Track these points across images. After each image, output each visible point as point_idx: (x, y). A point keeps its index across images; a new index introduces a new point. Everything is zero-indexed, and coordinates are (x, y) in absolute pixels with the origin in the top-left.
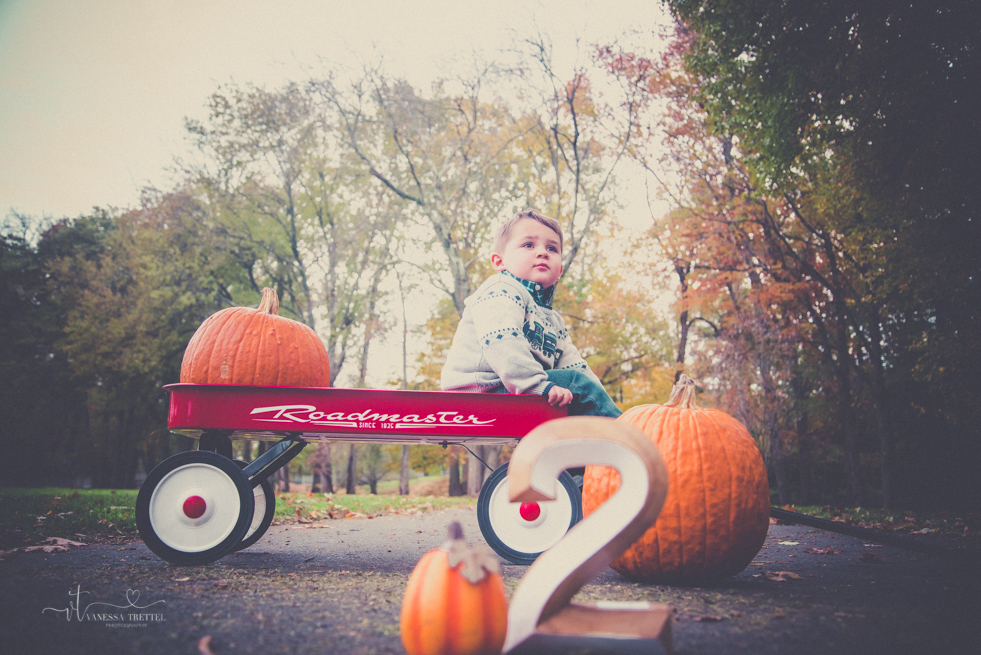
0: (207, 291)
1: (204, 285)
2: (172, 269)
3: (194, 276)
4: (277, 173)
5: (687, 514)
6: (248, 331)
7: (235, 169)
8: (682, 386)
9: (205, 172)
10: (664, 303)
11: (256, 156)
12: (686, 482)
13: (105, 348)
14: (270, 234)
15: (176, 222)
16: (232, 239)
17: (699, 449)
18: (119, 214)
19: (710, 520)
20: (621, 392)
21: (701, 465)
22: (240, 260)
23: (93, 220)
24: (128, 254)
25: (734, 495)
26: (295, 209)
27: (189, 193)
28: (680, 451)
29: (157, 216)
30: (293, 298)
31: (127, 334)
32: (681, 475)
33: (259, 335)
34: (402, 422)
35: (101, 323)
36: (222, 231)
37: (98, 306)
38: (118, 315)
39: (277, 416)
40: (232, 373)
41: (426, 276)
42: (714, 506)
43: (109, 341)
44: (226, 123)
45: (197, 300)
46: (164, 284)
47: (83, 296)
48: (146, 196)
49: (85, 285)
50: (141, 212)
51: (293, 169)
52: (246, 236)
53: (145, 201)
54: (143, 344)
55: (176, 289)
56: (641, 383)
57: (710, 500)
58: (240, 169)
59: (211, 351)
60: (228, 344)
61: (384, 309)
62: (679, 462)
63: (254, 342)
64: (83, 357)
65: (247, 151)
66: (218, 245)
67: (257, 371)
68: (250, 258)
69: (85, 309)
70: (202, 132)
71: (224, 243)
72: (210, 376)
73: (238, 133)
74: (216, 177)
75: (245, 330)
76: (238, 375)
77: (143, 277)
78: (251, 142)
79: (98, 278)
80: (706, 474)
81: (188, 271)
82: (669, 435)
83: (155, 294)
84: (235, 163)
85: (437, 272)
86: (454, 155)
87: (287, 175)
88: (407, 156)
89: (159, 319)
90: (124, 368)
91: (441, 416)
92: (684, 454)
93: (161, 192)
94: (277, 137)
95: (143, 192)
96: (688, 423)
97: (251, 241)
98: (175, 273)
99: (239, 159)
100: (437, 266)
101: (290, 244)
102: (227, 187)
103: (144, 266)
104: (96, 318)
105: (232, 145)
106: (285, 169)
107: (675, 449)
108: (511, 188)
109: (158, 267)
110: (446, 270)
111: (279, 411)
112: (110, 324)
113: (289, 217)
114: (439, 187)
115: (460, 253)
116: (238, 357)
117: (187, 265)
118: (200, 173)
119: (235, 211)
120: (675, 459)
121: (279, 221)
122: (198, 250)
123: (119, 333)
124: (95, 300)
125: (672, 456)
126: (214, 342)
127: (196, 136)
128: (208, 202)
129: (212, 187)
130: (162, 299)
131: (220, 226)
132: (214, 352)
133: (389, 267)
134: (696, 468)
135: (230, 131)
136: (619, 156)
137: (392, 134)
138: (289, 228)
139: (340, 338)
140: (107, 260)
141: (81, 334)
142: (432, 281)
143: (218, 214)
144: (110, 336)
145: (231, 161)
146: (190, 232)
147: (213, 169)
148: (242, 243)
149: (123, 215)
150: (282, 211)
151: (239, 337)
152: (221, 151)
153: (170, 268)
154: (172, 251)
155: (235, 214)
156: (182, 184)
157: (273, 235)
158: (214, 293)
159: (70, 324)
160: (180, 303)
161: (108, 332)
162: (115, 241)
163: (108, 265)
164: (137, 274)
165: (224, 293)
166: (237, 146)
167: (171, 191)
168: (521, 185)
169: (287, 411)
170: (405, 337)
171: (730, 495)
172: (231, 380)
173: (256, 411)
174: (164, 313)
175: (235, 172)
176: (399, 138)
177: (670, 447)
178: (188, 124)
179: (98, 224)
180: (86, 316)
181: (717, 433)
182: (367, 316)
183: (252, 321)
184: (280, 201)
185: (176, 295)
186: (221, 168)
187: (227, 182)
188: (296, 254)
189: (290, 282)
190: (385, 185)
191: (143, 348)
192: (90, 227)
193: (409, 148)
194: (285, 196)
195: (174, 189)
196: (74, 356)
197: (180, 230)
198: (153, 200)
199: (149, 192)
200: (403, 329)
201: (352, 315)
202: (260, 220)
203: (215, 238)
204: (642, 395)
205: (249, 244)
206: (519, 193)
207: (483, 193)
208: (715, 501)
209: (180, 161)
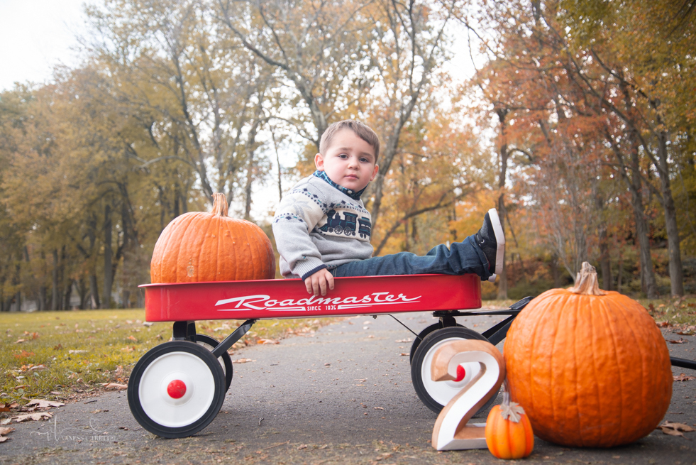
0: (116, 149)
1: (114, 145)
2: (86, 132)
3: (104, 137)
4: (166, 47)
5: (605, 393)
6: (207, 235)
7: (130, 47)
8: (586, 274)
9: (104, 49)
10: (487, 138)
11: (147, 35)
12: (602, 365)
13: (36, 200)
14: (164, 100)
15: (85, 93)
16: (132, 105)
17: (611, 336)
18: (36, 88)
19: (625, 397)
20: (454, 212)
21: (614, 350)
22: (142, 122)
23: (16, 94)
24: (48, 121)
25: (645, 374)
26: (183, 78)
27: (93, 67)
28: (595, 338)
29: (69, 88)
30: (187, 151)
31: (54, 187)
32: (598, 359)
33: (216, 237)
34: (343, 304)
35: (31, 179)
36: (125, 99)
37: (27, 166)
38: (45, 172)
39: (238, 306)
40: (197, 272)
41: (294, 128)
42: (628, 384)
43: (39, 194)
44: (119, 7)
45: (110, 157)
46: (80, 145)
47: (13, 158)
48: (58, 72)
49: (14, 149)
50: (55, 87)
51: (178, 44)
52: (144, 103)
53: (57, 77)
54: (68, 195)
55: (91, 148)
56: (469, 204)
57: (624, 380)
58: (135, 46)
59: (177, 253)
60: (191, 247)
61: (262, 156)
62: (595, 347)
63: (214, 244)
64: (20, 207)
65: (138, 30)
66: (122, 111)
67: (218, 269)
68: (149, 120)
69: (16, 168)
70: (100, 16)
71: (127, 109)
72: (178, 275)
73: (131, 16)
74: (115, 53)
75: (205, 234)
76: (203, 273)
77: (62, 140)
78: (141, 22)
79: (25, 142)
80: (619, 358)
81: (99, 134)
82: (583, 323)
83: (73, 154)
84: (129, 41)
85: (302, 123)
86: (310, 26)
87: (174, 50)
88: (272, 29)
89: (78, 174)
90: (54, 216)
91: (375, 296)
92: (599, 340)
93: (70, 68)
94: (163, 17)
95: (54, 68)
96: (599, 311)
97: (149, 106)
98: (89, 136)
99: (133, 38)
100: (302, 119)
101: (182, 107)
102: (125, 62)
103: (63, 131)
104: (27, 175)
105: (125, 26)
106: (171, 44)
107: (590, 336)
108: (357, 50)
109: (74, 132)
110: (310, 121)
111: (238, 302)
112: (39, 180)
113: (178, 85)
114: (300, 54)
115: (320, 107)
116: (201, 259)
117: (98, 129)
118: (102, 51)
119: (134, 81)
120: (591, 345)
121: (170, 88)
122: (105, 115)
123: (48, 187)
124: (25, 161)
125: (588, 342)
126: (179, 246)
127: (95, 20)
128: (110, 74)
129: (112, 63)
130: (79, 158)
131: (122, 95)
132: (180, 255)
133: (263, 122)
134: (610, 353)
135: (123, 14)
136: (446, 19)
137: (258, 11)
138: (180, 94)
139: (227, 182)
140: (31, 128)
141: (15, 189)
142: (299, 132)
143: (120, 85)
144: (40, 190)
145: (125, 40)
146: (97, 101)
147: (112, 47)
148: (142, 107)
149: (40, 90)
150: (172, 80)
151: (200, 240)
152: (117, 31)
153: (84, 132)
154: (84, 118)
155: (133, 84)
156: (87, 61)
157: (167, 101)
158: (122, 151)
159: (5, 181)
160: (94, 160)
161: (38, 187)
162: (36, 111)
163: (32, 131)
164: (57, 137)
165: (130, 150)
166: (130, 27)
167: (78, 67)
168: (365, 47)
169: (246, 301)
170: (280, 178)
171: (641, 373)
172: (197, 278)
173: (220, 303)
174: (83, 169)
175: (131, 49)
176: (264, 14)
177: (586, 334)
178: (88, 10)
179: (20, 97)
180: (18, 174)
181: (625, 319)
182: (248, 162)
183: (210, 223)
184: (170, 73)
185: (91, 154)
186: (118, 46)
187: (125, 58)
188: (187, 115)
189: (183, 138)
190: (255, 54)
191: (68, 199)
192: (14, 99)
193: (272, 22)
194: (173, 68)
195: (81, 65)
196: (12, 206)
197: (89, 100)
198: (64, 76)
199: (60, 69)
200: (277, 172)
201: (236, 162)
202: (155, 88)
203: (119, 105)
204: (471, 213)
205: (148, 109)
206: (364, 54)
207: (337, 55)
208: (629, 380)
209: (82, 41)
